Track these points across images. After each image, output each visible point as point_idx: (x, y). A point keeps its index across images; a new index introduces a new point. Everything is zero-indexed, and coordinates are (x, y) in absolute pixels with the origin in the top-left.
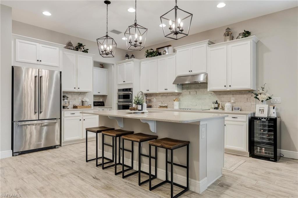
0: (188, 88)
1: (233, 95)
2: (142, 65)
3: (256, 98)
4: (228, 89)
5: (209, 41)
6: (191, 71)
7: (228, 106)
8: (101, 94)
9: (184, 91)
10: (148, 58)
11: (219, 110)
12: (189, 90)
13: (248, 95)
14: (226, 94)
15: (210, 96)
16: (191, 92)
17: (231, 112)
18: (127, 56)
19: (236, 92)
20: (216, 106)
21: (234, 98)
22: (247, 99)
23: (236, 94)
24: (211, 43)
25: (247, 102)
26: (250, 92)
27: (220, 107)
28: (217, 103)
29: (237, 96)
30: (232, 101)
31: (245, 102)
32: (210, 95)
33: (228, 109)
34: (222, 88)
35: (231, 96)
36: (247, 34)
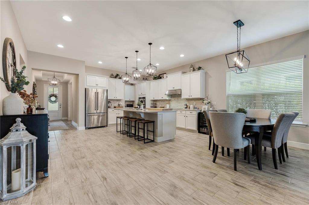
0: (174, 97)
2: (151, 84)
3: (203, 102)
6: (174, 88)
8: (131, 100)
9: (172, 98)
10: (154, 80)
11: (187, 109)
12: (174, 98)
16: (176, 99)
18: (144, 79)
19: (196, 99)
21: (195, 102)
25: (201, 104)
26: (201, 99)
27: (188, 107)
29: (197, 101)
32: (183, 100)
34: (188, 97)
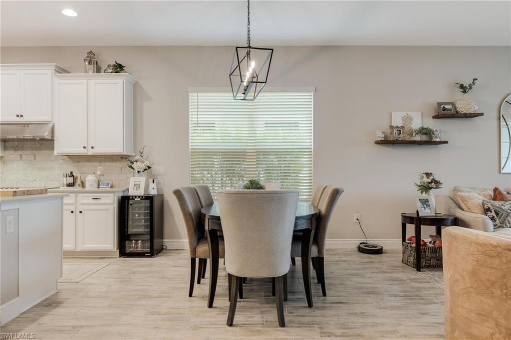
1: (100, 162)
3: (131, 167)
4: (90, 152)
5: (56, 66)
6: (22, 116)
7: (90, 180)
11: (77, 188)
12: (20, 152)
13: (122, 163)
14: (88, 161)
15: (62, 164)
17: (97, 189)
19: (106, 157)
20: (71, 180)
21: (101, 167)
22: (122, 168)
23: (104, 161)
24: (61, 70)
25: (122, 173)
26: (123, 157)
27: (78, 182)
28: (72, 175)
29: (107, 164)
30: (99, 173)
31: (118, 174)
32: (61, 161)
33: (91, 185)
34: (78, 150)
35: (97, 164)
36: (119, 68)
